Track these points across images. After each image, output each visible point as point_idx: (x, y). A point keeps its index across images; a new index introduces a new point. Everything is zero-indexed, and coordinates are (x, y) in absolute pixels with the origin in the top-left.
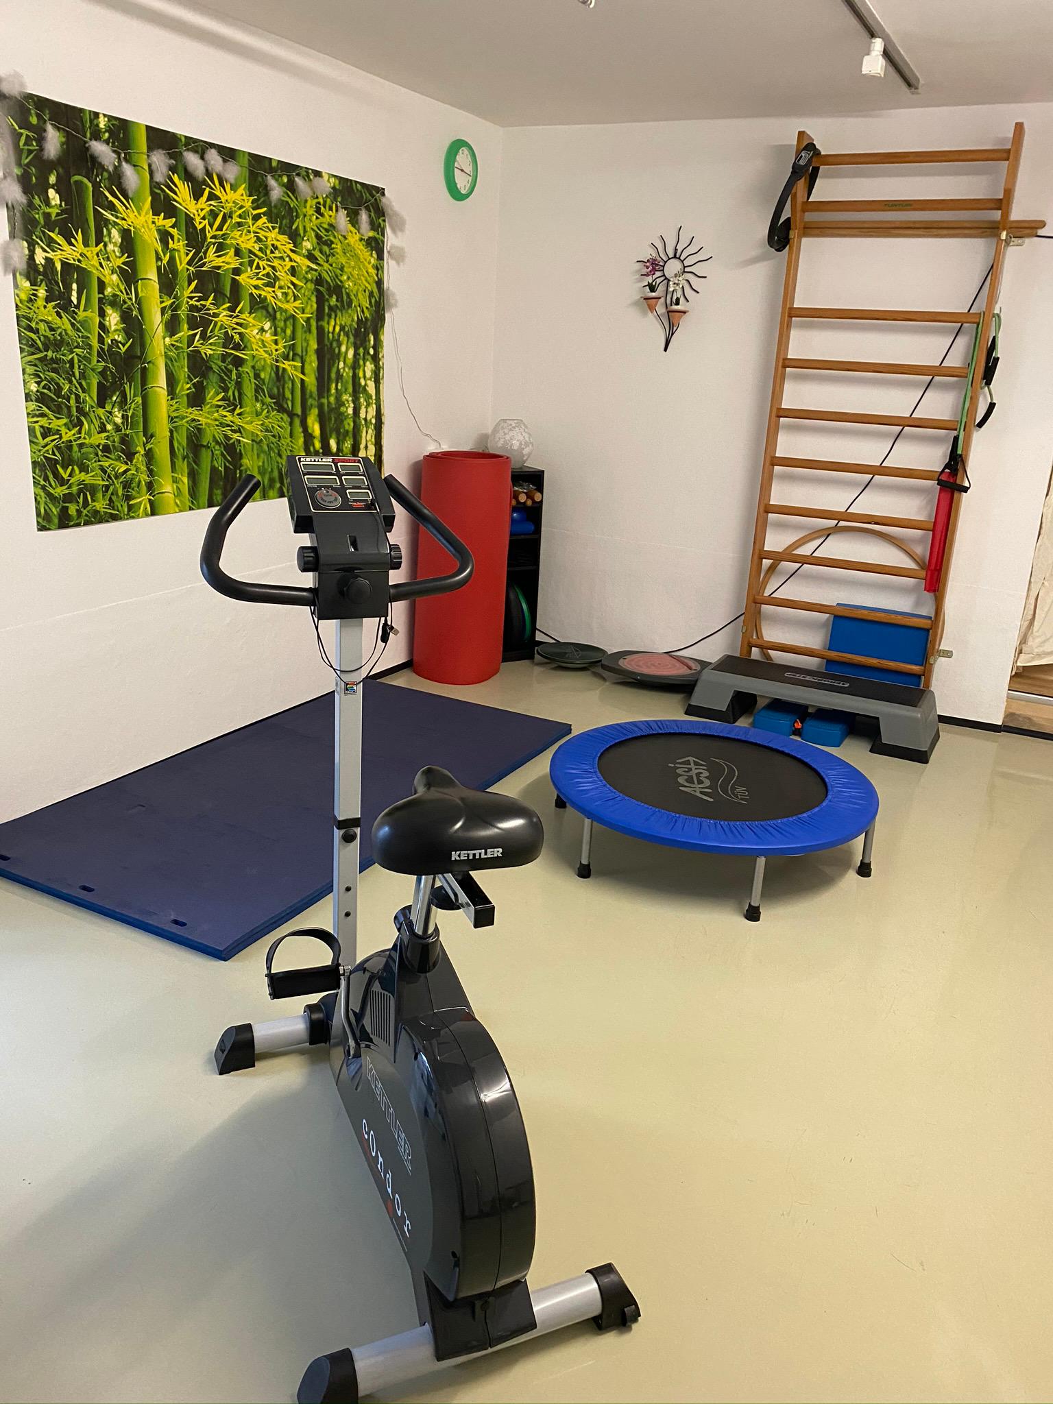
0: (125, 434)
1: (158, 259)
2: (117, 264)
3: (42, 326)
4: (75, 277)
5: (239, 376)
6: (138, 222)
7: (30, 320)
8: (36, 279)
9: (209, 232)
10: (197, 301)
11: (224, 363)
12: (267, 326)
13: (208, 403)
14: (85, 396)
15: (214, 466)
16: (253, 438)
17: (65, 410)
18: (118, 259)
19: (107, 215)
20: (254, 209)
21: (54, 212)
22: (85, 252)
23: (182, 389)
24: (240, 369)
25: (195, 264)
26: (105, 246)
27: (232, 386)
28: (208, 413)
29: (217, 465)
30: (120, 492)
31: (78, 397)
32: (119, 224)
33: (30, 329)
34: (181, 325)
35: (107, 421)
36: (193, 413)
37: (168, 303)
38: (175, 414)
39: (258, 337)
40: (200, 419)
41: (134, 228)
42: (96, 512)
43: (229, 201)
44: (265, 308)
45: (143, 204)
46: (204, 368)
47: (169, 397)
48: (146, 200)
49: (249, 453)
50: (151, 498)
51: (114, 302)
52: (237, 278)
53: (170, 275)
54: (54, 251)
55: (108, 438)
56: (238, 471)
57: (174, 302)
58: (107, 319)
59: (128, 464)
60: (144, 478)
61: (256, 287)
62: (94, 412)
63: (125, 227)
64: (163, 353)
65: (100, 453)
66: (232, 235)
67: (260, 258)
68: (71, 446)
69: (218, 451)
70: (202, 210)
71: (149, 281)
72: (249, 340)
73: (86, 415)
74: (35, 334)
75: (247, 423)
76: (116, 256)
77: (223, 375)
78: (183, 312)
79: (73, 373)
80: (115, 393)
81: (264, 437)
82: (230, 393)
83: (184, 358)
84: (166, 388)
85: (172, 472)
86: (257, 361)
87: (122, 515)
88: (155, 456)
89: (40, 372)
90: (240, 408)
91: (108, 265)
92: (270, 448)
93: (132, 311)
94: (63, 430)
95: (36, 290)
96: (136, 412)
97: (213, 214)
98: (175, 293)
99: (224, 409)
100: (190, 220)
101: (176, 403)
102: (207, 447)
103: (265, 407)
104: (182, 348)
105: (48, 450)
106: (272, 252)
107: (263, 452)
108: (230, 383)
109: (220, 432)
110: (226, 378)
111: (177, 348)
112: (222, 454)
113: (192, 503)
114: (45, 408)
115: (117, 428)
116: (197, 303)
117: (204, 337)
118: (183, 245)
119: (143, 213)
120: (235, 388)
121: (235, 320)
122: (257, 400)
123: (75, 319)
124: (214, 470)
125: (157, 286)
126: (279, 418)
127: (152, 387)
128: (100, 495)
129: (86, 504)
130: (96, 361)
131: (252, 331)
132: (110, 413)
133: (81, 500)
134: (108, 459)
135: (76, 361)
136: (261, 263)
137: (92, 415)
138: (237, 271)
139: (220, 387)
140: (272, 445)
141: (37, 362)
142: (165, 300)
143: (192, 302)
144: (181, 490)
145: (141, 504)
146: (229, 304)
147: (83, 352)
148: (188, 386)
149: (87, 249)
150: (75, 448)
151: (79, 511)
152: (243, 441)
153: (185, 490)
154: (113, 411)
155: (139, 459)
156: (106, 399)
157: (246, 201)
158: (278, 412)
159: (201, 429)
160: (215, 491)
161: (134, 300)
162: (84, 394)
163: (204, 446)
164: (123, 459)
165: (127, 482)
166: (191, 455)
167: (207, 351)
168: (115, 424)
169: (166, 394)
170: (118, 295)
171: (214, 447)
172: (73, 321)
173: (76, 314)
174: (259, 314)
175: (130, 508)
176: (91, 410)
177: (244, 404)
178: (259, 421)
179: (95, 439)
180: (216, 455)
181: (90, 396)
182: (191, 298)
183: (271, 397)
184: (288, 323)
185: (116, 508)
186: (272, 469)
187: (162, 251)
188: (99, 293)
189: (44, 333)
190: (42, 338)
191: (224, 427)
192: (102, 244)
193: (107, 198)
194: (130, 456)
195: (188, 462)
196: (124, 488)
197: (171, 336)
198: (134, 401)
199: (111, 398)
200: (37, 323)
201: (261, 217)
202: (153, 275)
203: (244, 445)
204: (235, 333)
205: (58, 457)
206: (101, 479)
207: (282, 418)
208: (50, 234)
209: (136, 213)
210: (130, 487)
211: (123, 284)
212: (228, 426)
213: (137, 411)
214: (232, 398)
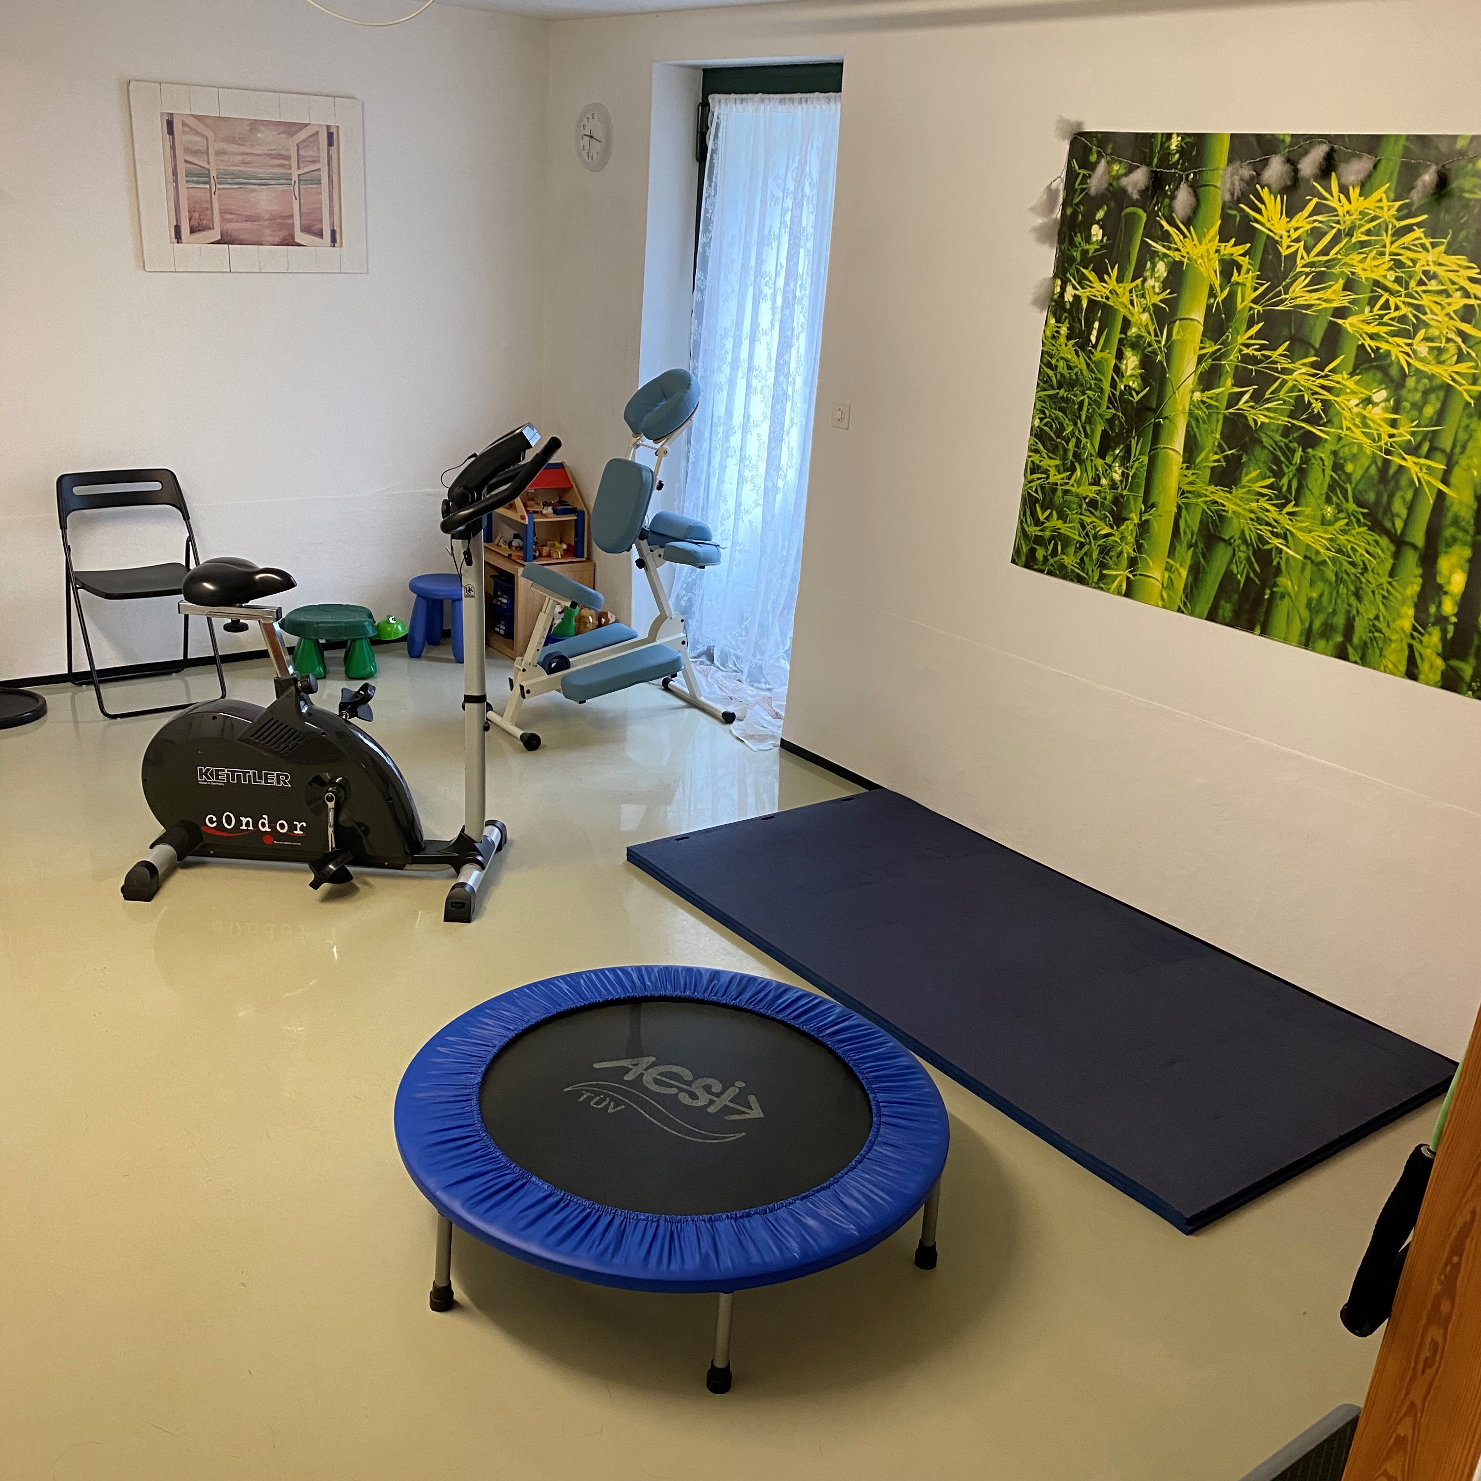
0: (1121, 495)
1: (1212, 294)
2: (1153, 302)
3: (1061, 364)
4: (1099, 315)
5: (1305, 460)
6: (1196, 252)
7: (1051, 356)
8: (1061, 316)
9: (1302, 258)
10: (1256, 350)
11: (1286, 438)
12: (1380, 395)
13: (1244, 487)
14: (1087, 442)
15: (1232, 571)
16: (1308, 554)
17: (1061, 452)
18: (1156, 296)
19: (1158, 247)
20: (1399, 219)
21: (1092, 248)
22: (1117, 288)
23: (1206, 459)
24: (1310, 450)
25: (1266, 301)
26: (1144, 282)
27: (1290, 471)
28: (1241, 499)
29: (1235, 571)
30: (1095, 555)
31: (1079, 441)
32: (1170, 256)
33: (1049, 365)
34: (1222, 378)
35: (1103, 474)
36: (1218, 494)
37: (1211, 348)
38: (1186, 488)
39: (1356, 410)
40: (1225, 503)
41: (1188, 259)
42: (1063, 567)
43: (1351, 213)
44: (1384, 370)
45: (1208, 231)
46: (1247, 439)
47: (1185, 465)
48: (1213, 224)
49: (1295, 575)
50: (1130, 576)
51: (1136, 344)
52: (1340, 321)
53: (1223, 316)
54: (1083, 288)
55: (1098, 493)
56: (1268, 591)
57: (1220, 349)
58: (1125, 362)
59: (1112, 528)
60: (1128, 550)
61: (1372, 337)
62: (1091, 460)
63: (1177, 259)
64: (1187, 410)
65: (1085, 506)
66: (1346, 260)
67: (1392, 293)
68: (1056, 489)
69: (1242, 554)
70: (1296, 229)
71: (1192, 322)
72: (1339, 413)
73: (1081, 462)
74: (1053, 370)
75: (1301, 529)
76: (1155, 293)
77: (1279, 454)
78: (1230, 363)
79: (1080, 415)
80: (1119, 446)
81: (1333, 560)
82: (1285, 481)
83: (1218, 421)
84: (1181, 452)
85: (1168, 557)
86: (1344, 446)
87: (1090, 582)
88: (1152, 530)
89: (1047, 408)
90: (1295, 505)
91: (1140, 302)
92: (1339, 580)
93: (1157, 355)
94: (1052, 471)
95: (1059, 327)
96: (1138, 473)
97: (1317, 234)
98: (1224, 337)
99: (1267, 500)
100: (1272, 244)
101: (1193, 474)
102: (1228, 543)
103: (1342, 515)
104: (1217, 408)
105: (1032, 487)
106: (1421, 283)
107: (1326, 581)
108: (1288, 467)
109: (1253, 529)
110: (1282, 458)
111: (1209, 407)
112: (1248, 559)
113: (1185, 604)
114: (1040, 445)
115: (1113, 486)
116: (1256, 353)
117: (1257, 397)
118: (1253, 277)
119: (1205, 241)
120: (1294, 475)
121: (1321, 381)
122: (1328, 501)
123: (1090, 359)
124: (1228, 576)
125: (1202, 328)
126: (1370, 538)
127: (1164, 448)
128: (1071, 550)
129: (1054, 553)
130: (1105, 407)
131: (1348, 400)
132: (1110, 466)
133: (1051, 548)
134: (1091, 515)
135: (1086, 403)
136: (1393, 301)
137: (1088, 463)
138: (1341, 312)
139: (1272, 471)
140: (1345, 576)
141: (1047, 400)
142: (1208, 345)
143: (1250, 351)
144: (1175, 583)
145: (1116, 578)
146: (1315, 359)
147: (1094, 395)
148: (1217, 457)
149: (1121, 285)
150: (1059, 493)
151: (1046, 559)
152: (1287, 553)
153: (1180, 585)
154: (1113, 465)
155: (1129, 528)
156: (1108, 450)
157: (1385, 209)
158: (1370, 529)
159: (1224, 516)
160: (1223, 603)
161: (1163, 343)
162: (1086, 440)
163: (1224, 540)
164: (1110, 520)
165: (1106, 547)
166: (1201, 545)
167: (1258, 416)
168: (1112, 480)
169: (1181, 460)
170: (1143, 337)
171: (1238, 547)
172: (1088, 361)
173: (1092, 353)
174: (1368, 377)
175: (1102, 577)
176: (1089, 458)
177: (1303, 501)
178: (1326, 532)
179: (1083, 490)
180: (1239, 557)
181: (1092, 443)
182: (1248, 346)
183: (1360, 504)
184: (1433, 397)
185: (1086, 571)
186: (1334, 610)
187: (1220, 285)
188: (1121, 333)
189: (1061, 370)
190: (1059, 375)
191: (1261, 525)
192: (1141, 279)
193: (1162, 227)
194: (1119, 520)
195: (1194, 552)
196: (1100, 553)
197: (1203, 391)
198: (1138, 459)
199: (1114, 449)
200: (1057, 360)
201: (1414, 230)
202: (1199, 315)
203: (1287, 559)
204: (1316, 399)
205: (1040, 496)
206: (1077, 533)
207: (1377, 542)
208: (1084, 271)
209: (1196, 242)
210: (1107, 554)
211: (1153, 324)
212: (1268, 524)
213: (1139, 471)
214: (1285, 489)
